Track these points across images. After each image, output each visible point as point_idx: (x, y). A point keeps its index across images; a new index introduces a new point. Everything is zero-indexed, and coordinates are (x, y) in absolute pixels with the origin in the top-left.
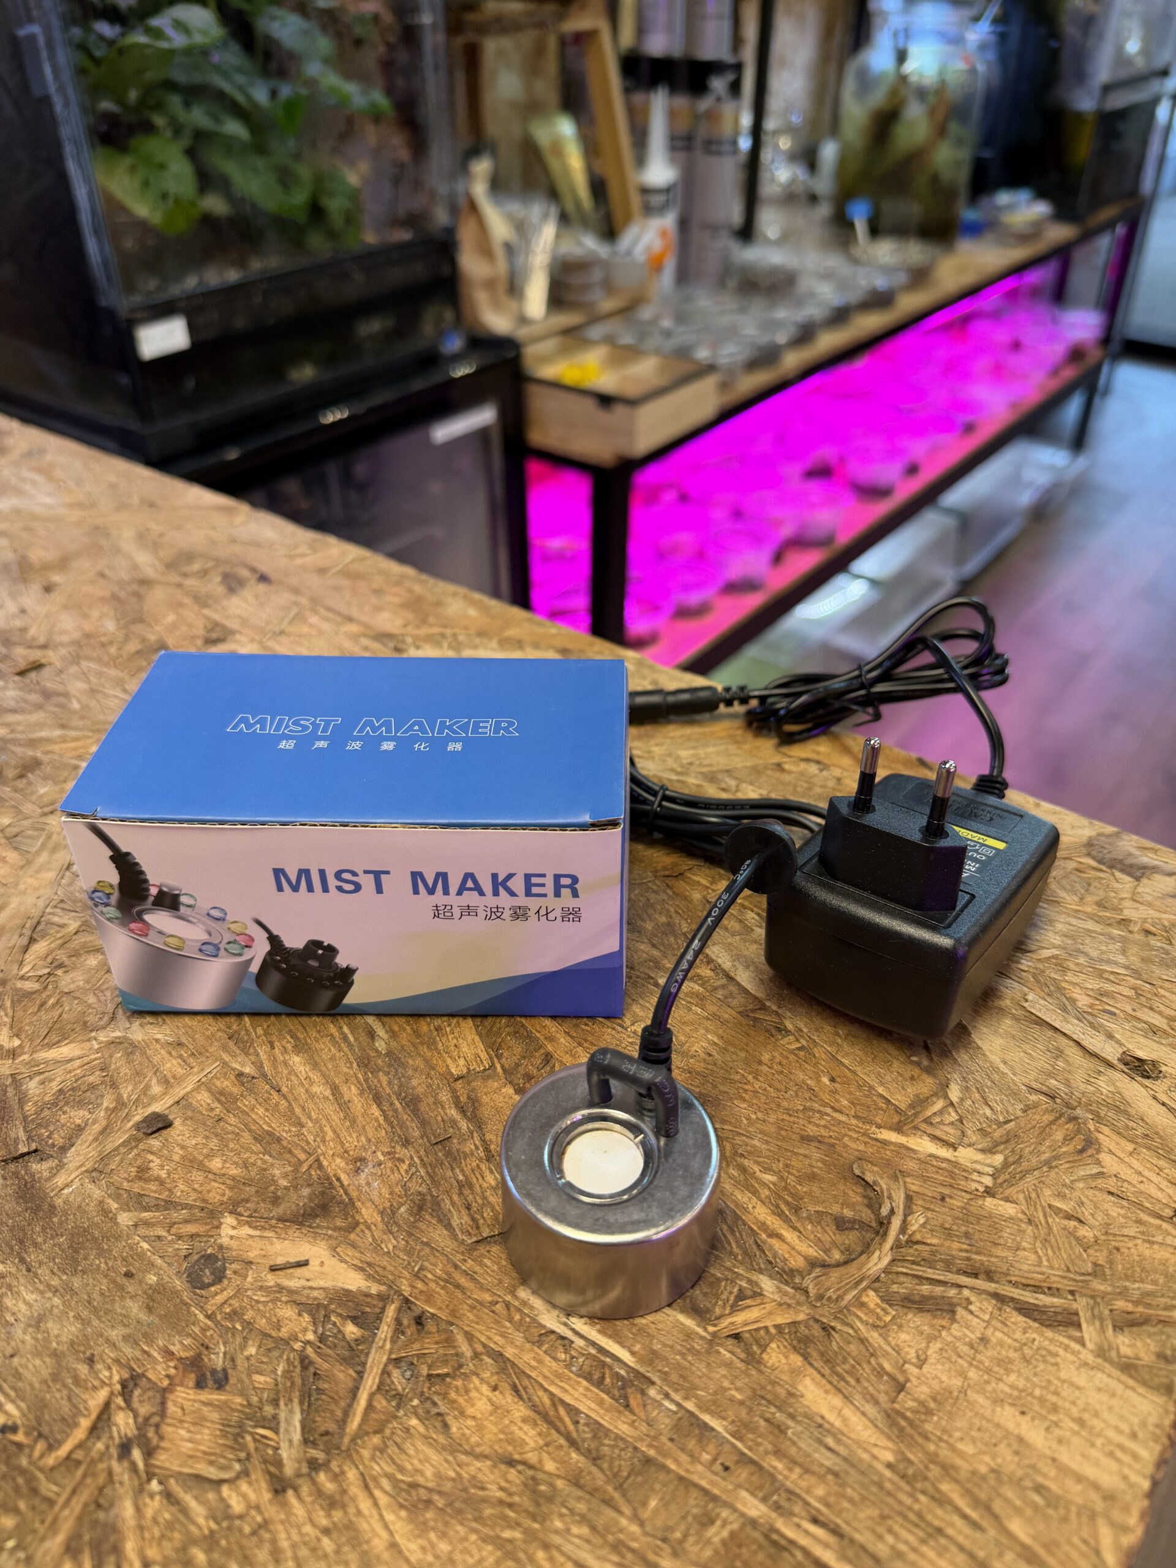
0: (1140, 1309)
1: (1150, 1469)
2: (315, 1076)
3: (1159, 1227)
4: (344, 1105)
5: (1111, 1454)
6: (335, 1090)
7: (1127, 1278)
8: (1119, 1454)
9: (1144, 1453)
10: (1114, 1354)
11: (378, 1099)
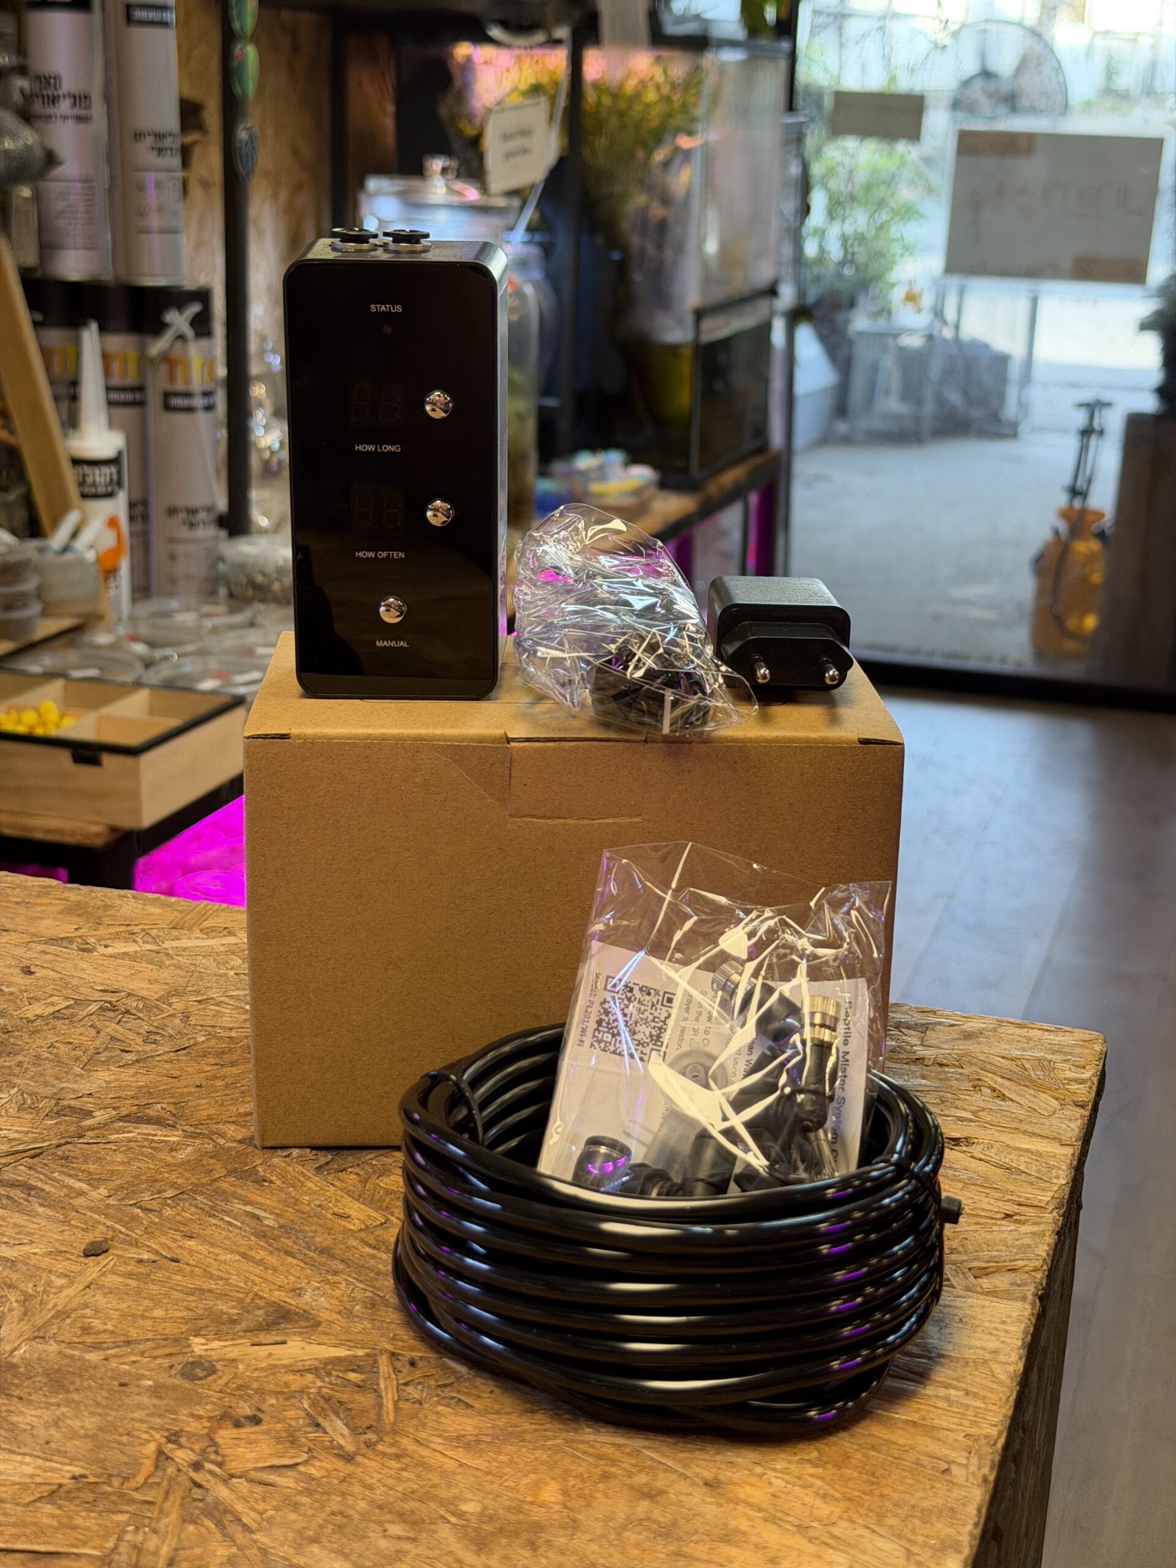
0: (992, 1264)
1: (1021, 1335)
2: (217, 1251)
3: (995, 1224)
4: (260, 1262)
5: (990, 1334)
6: (244, 1255)
7: (977, 1251)
8: (995, 1332)
9: (1013, 1329)
10: (978, 1289)
11: (288, 1253)
